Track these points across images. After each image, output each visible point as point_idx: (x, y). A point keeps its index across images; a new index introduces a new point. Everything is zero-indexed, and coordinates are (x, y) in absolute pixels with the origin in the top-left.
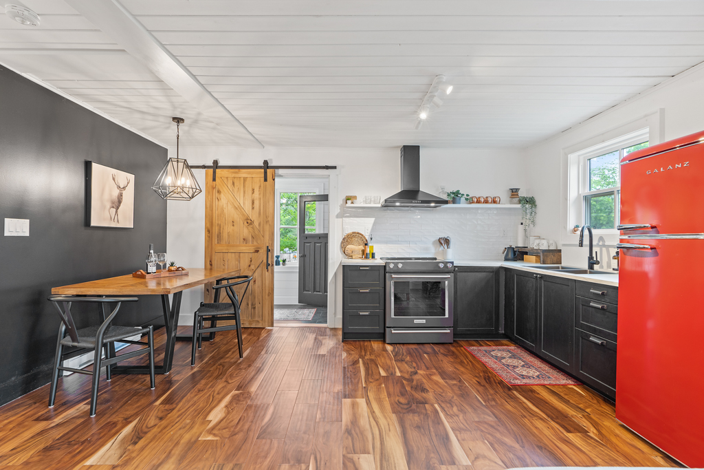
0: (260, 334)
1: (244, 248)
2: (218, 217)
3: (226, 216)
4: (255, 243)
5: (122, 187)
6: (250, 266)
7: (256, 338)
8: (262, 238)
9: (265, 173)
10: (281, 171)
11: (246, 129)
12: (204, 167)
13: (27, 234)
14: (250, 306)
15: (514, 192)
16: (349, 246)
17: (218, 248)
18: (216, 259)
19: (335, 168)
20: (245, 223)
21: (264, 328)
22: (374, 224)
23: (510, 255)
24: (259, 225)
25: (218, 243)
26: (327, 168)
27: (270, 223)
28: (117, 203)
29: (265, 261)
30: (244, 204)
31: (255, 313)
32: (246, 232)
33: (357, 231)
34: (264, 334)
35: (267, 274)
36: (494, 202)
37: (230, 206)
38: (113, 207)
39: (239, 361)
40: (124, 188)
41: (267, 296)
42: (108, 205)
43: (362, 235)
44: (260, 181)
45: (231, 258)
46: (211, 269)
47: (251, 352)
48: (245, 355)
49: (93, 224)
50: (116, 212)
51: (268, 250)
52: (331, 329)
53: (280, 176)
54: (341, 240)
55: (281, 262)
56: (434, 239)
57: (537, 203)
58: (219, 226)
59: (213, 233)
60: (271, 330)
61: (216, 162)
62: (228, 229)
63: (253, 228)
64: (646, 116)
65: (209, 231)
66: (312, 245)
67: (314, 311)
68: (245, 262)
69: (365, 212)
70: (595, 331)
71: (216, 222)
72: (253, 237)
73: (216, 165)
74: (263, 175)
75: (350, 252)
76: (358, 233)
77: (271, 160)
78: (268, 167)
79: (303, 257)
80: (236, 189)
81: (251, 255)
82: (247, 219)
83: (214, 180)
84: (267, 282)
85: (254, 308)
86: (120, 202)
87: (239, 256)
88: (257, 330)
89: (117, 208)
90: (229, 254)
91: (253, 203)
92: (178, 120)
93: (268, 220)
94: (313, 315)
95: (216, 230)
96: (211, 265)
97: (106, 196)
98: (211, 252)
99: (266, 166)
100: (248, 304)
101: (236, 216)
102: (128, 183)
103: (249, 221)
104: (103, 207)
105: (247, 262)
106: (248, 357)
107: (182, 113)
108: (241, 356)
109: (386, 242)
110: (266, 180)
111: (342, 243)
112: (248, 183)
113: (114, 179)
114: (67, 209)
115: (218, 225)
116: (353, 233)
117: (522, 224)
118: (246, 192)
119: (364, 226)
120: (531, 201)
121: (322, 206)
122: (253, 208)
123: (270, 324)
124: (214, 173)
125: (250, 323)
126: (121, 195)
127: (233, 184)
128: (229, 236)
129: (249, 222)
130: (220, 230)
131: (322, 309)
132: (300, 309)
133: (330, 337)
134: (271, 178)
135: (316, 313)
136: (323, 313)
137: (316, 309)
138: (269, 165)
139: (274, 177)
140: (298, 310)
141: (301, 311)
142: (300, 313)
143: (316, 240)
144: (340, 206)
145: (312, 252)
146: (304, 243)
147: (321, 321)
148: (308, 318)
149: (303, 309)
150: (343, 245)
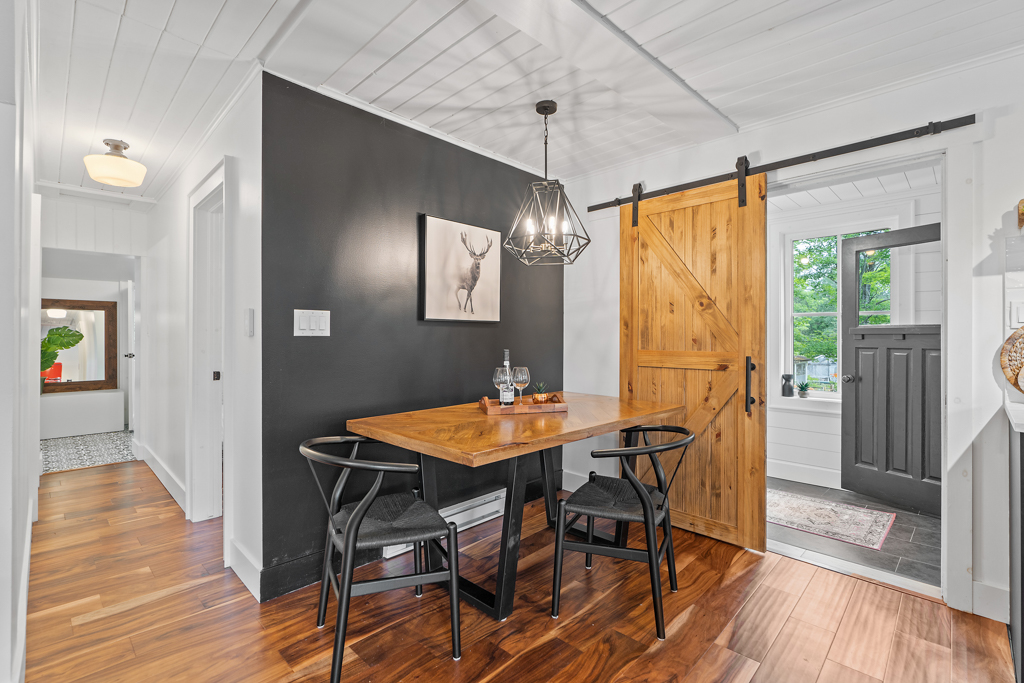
0: (727, 565)
1: (694, 360)
2: (643, 295)
3: (659, 294)
4: (719, 350)
5: (478, 253)
6: (707, 399)
7: (713, 575)
8: (735, 338)
9: (742, 187)
10: (782, 175)
11: (682, 81)
12: (618, 202)
13: (327, 333)
14: (708, 488)
17: (643, 358)
18: (640, 379)
19: (970, 120)
20: (697, 304)
21: (741, 548)
24: (729, 307)
25: (643, 348)
26: (935, 128)
27: (756, 301)
28: (471, 281)
29: (742, 391)
30: (694, 263)
31: (719, 507)
32: (698, 324)
34: (736, 570)
35: (748, 423)
37: (665, 273)
38: (464, 288)
39: (653, 648)
40: (482, 255)
41: (747, 475)
42: (455, 284)
44: (729, 208)
45: (668, 378)
46: (631, 399)
47: (692, 624)
48: (671, 630)
49: (429, 315)
50: (469, 295)
51: (750, 367)
52: (961, 616)
53: (782, 188)
55: (796, 390)
58: (646, 313)
59: (634, 329)
60: (759, 559)
61: (638, 188)
62: (662, 319)
63: (713, 315)
65: (626, 324)
66: (881, 354)
67: (887, 518)
68: (696, 390)
71: (639, 305)
72: (714, 336)
73: (639, 193)
74: (736, 193)
77: (757, 154)
78: (748, 172)
79: (852, 381)
80: (677, 235)
81: (709, 376)
82: (701, 296)
83: (635, 223)
84: (748, 443)
85: (718, 496)
86: (475, 279)
87: (685, 377)
88: (722, 549)
89: (471, 288)
90: (665, 371)
91: (714, 260)
92: (546, 108)
93: (751, 297)
94: (884, 533)
95: (638, 322)
96: (631, 391)
97: (451, 269)
98: (631, 365)
99: (744, 168)
100: (703, 484)
101: (681, 294)
102: (489, 246)
103: (705, 301)
104: (446, 287)
105: (702, 392)
106: (678, 643)
107: (544, 85)
108: (660, 633)
110: (742, 202)
111: (1003, 353)
112: (703, 217)
113: (464, 241)
114: (390, 292)
115: (643, 311)
118: (698, 238)
121: (912, 257)
122: (714, 271)
123: (756, 542)
124: (635, 209)
125: (708, 527)
126: (477, 266)
127: (672, 224)
128: (663, 333)
129: (706, 303)
130: (646, 322)
131: (914, 519)
132: (845, 506)
133: (957, 655)
134: (757, 195)
135: (896, 529)
136: (920, 534)
137: (893, 516)
138: (752, 166)
139: (763, 193)
140: (841, 508)
141: (850, 512)
142: (846, 517)
143: (893, 342)
144: (990, 237)
145: (881, 372)
146: (857, 349)
147: (913, 562)
148: (871, 546)
149: (856, 508)
150: (1006, 359)
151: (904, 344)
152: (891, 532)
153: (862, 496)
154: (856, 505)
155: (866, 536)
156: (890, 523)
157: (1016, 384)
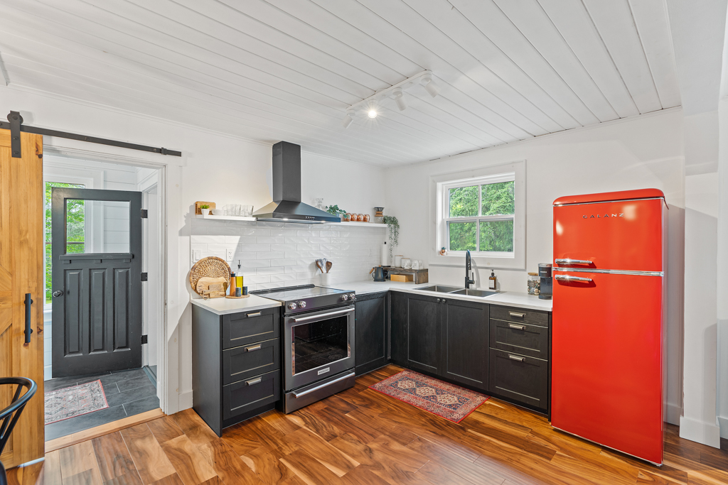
8: (8, 278)
9: (16, 139)
10: (56, 142)
15: (378, 211)
16: (203, 280)
19: (178, 154)
21: (17, 468)
22: (239, 245)
23: (380, 275)
26: (164, 151)
29: (17, 325)
33: (214, 256)
35: (26, 351)
36: (365, 220)
43: (223, 262)
51: (29, 303)
52: (175, 416)
53: (54, 151)
54: (188, 270)
56: (310, 263)
57: (399, 223)
60: (42, 464)
64: (513, 163)
66: (83, 274)
67: (97, 384)
69: (227, 227)
70: (513, 350)
74: (8, 143)
75: (205, 289)
76: (217, 259)
77: (30, 114)
78: (22, 128)
79: (62, 295)
94: (103, 395)
99: (16, 123)
109: (256, 270)
110: (17, 153)
111: (190, 275)
116: (209, 258)
117: (385, 243)
119: (225, 247)
120: (392, 221)
123: (36, 453)
131: (111, 378)
132: (63, 390)
133: (188, 436)
134: (34, 152)
135: (107, 389)
136: (121, 385)
137: (99, 381)
138: (25, 123)
139: (40, 152)
140: (61, 392)
141: (70, 393)
142: (71, 397)
143: (93, 265)
144: (185, 217)
145: (85, 286)
146: (65, 270)
147: (131, 404)
148: (102, 408)
149: (72, 388)
150: (191, 278)
151: (102, 266)
152: (106, 393)
153: (68, 377)
154: (70, 386)
155: (94, 404)
156: (101, 387)
157: (195, 290)
